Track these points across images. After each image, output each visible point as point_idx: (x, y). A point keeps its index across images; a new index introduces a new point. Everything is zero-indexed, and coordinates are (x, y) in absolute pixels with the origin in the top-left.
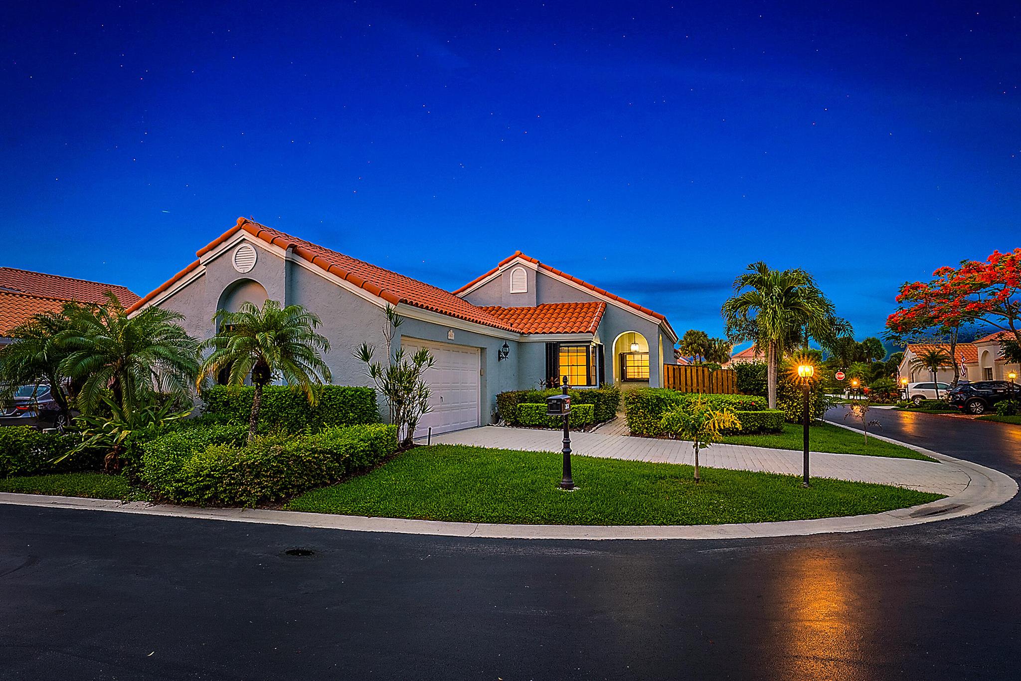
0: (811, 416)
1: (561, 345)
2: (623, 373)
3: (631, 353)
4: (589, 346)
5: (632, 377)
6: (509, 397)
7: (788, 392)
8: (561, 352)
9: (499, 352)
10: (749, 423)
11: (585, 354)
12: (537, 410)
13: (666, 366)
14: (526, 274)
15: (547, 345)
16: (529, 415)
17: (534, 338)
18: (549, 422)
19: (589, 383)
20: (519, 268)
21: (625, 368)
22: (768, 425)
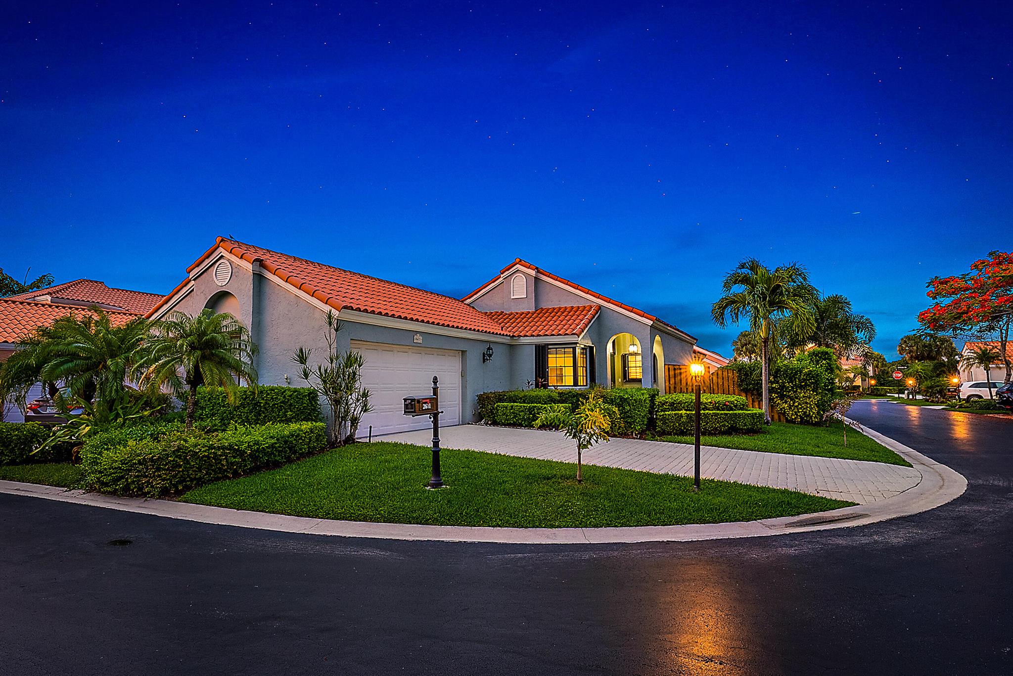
0: (814, 416)
1: (550, 347)
2: (625, 373)
3: (631, 354)
4: (575, 347)
5: (635, 377)
6: (488, 398)
7: (789, 392)
8: (550, 354)
9: (484, 353)
10: (718, 423)
11: (572, 355)
12: (511, 410)
13: (667, 366)
14: (525, 280)
15: (536, 346)
16: (505, 414)
17: (524, 340)
18: (522, 421)
19: (576, 383)
20: (519, 274)
21: (627, 369)
22: (740, 425)
